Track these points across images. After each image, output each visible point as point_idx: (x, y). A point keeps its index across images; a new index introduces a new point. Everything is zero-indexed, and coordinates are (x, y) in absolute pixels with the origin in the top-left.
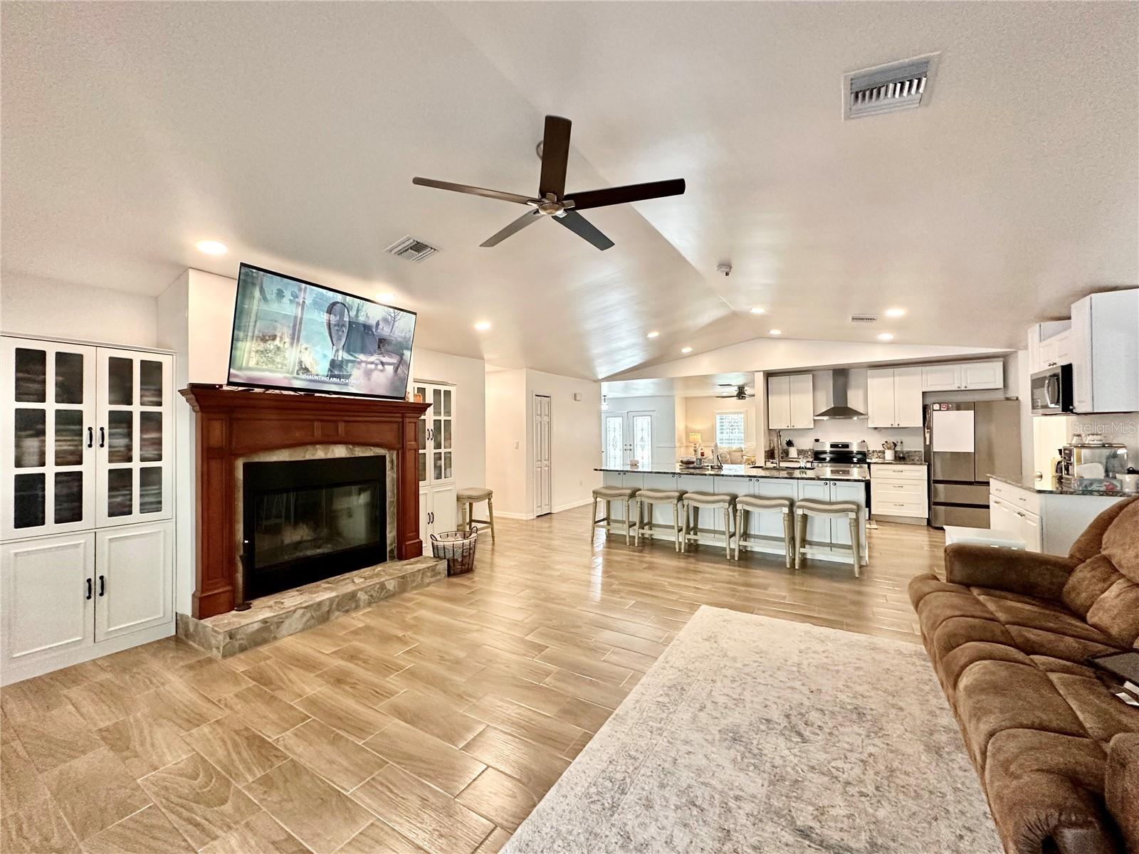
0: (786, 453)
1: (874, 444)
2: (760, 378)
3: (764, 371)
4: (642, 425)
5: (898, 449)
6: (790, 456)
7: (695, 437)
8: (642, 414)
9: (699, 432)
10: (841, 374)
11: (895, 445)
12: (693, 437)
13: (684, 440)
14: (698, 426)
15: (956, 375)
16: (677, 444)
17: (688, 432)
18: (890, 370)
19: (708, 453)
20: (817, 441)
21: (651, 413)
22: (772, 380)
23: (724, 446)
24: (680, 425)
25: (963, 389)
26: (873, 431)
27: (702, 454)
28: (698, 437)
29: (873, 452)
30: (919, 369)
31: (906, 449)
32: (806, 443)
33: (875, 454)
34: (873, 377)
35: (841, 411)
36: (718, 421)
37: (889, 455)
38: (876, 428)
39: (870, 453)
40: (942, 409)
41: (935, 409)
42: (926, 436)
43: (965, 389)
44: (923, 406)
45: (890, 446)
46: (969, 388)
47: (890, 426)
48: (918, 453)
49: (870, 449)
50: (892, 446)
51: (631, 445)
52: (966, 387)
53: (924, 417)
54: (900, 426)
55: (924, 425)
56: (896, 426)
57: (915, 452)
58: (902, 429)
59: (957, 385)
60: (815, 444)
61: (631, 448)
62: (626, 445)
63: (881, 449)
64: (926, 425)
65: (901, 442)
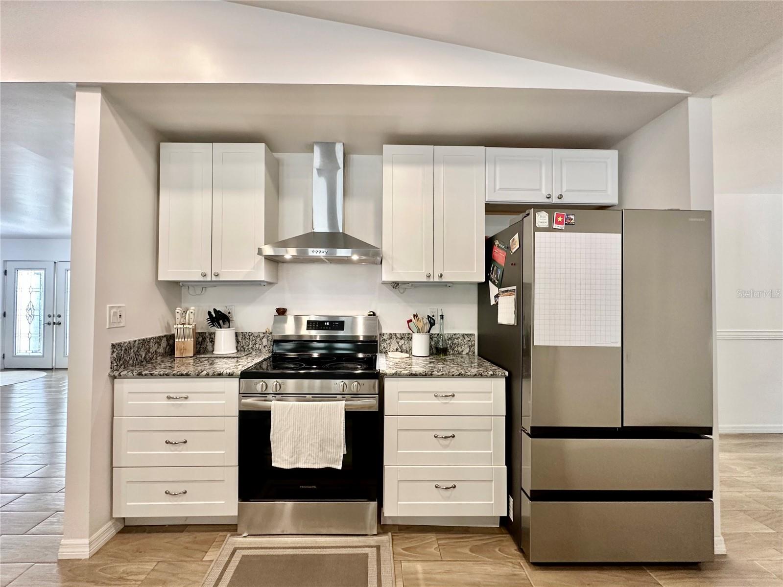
1: (392, 319)
5: (435, 330)
11: (432, 323)
15: (543, 171)
22: (169, 149)
25: (555, 200)
26: (387, 291)
29: (390, 336)
30: (479, 150)
31: (448, 331)
33: (394, 341)
34: (394, 162)
37: (420, 344)
38: (396, 285)
39: (385, 341)
40: (555, 226)
41: (539, 224)
42: (493, 302)
43: (559, 201)
44: (486, 237)
45: (420, 325)
46: (566, 200)
47: (425, 279)
48: (467, 339)
49: (386, 330)
50: (424, 323)
51: (59, 316)
52: (560, 197)
53: (489, 260)
54: (444, 280)
55: (488, 278)
56: (437, 279)
57: (463, 335)
58: (443, 287)
59: (545, 192)
60: (275, 322)
61: (59, 320)
62: (49, 316)
63: (405, 330)
64: (493, 276)
65: (442, 317)
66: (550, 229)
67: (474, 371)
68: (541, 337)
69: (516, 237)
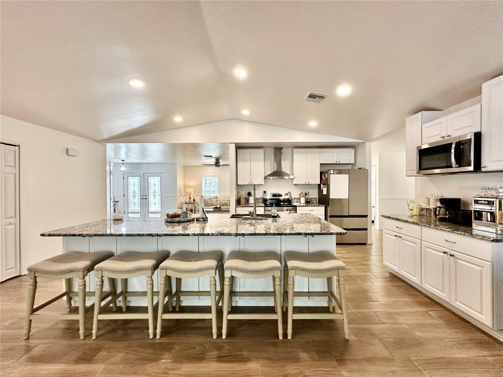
0: (247, 200)
1: (295, 194)
2: (232, 148)
3: (236, 144)
4: (154, 183)
5: (307, 197)
6: (250, 203)
7: (190, 190)
8: (154, 175)
9: (192, 187)
10: (278, 150)
11: (306, 195)
12: (188, 190)
13: (183, 192)
14: (192, 184)
15: (335, 154)
16: (178, 195)
17: (185, 187)
18: (305, 150)
19: (198, 199)
20: (265, 192)
21: (160, 174)
22: (240, 151)
23: (207, 195)
24: (180, 182)
25: (338, 163)
26: (294, 186)
27: (194, 200)
28: (191, 190)
29: (294, 198)
30: (318, 150)
31: (310, 197)
32: (259, 194)
33: (295, 200)
34: (296, 153)
35: (278, 174)
36: (204, 180)
37: (303, 200)
38: (296, 185)
39: (293, 200)
40: (335, 173)
41: (331, 173)
42: (322, 189)
43: (339, 163)
44: (320, 172)
45: (303, 195)
46: (341, 163)
47: (305, 183)
48: (315, 199)
49: (293, 197)
50: (304, 195)
51: (146, 196)
52: (339, 162)
53: (321, 178)
54: (309, 183)
55: (321, 183)
56: (308, 183)
57: (314, 198)
58: (309, 185)
59: (335, 160)
60: (264, 195)
61: (146, 197)
62: (142, 196)
63: (298, 197)
64: (322, 183)
65: (308, 193)
66: (333, 174)
67: (317, 205)
68: (332, 197)
69: (327, 174)
